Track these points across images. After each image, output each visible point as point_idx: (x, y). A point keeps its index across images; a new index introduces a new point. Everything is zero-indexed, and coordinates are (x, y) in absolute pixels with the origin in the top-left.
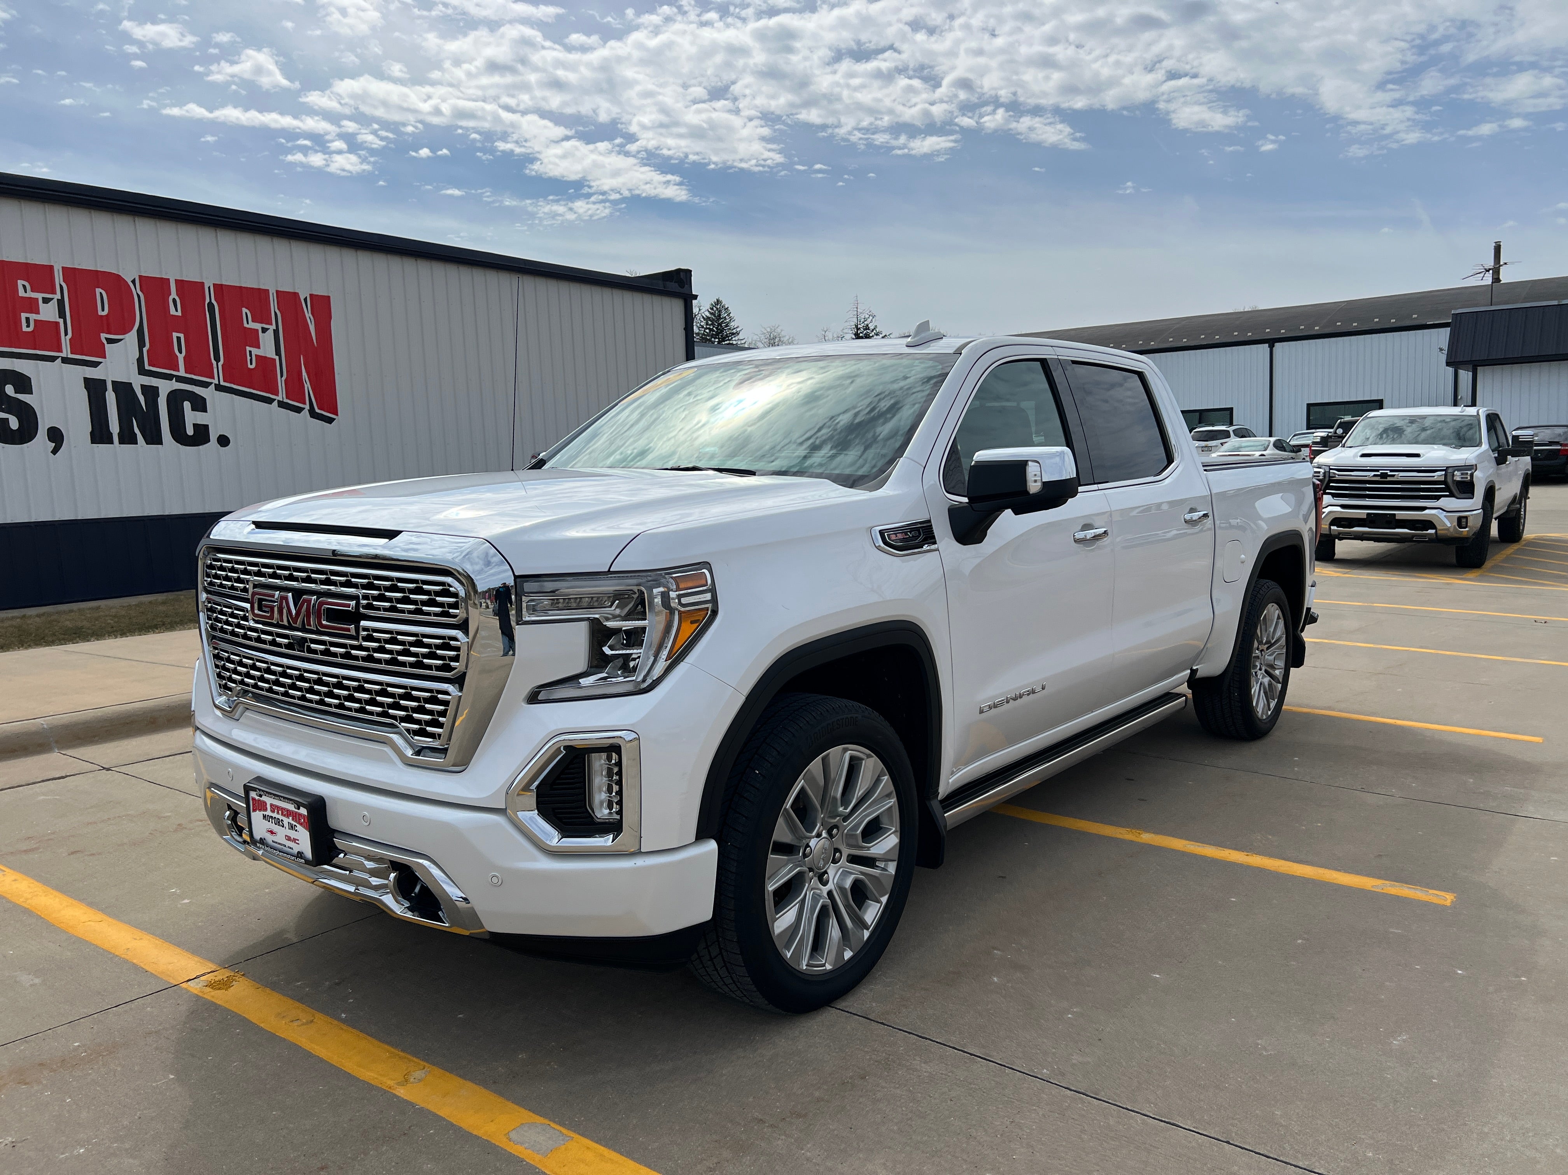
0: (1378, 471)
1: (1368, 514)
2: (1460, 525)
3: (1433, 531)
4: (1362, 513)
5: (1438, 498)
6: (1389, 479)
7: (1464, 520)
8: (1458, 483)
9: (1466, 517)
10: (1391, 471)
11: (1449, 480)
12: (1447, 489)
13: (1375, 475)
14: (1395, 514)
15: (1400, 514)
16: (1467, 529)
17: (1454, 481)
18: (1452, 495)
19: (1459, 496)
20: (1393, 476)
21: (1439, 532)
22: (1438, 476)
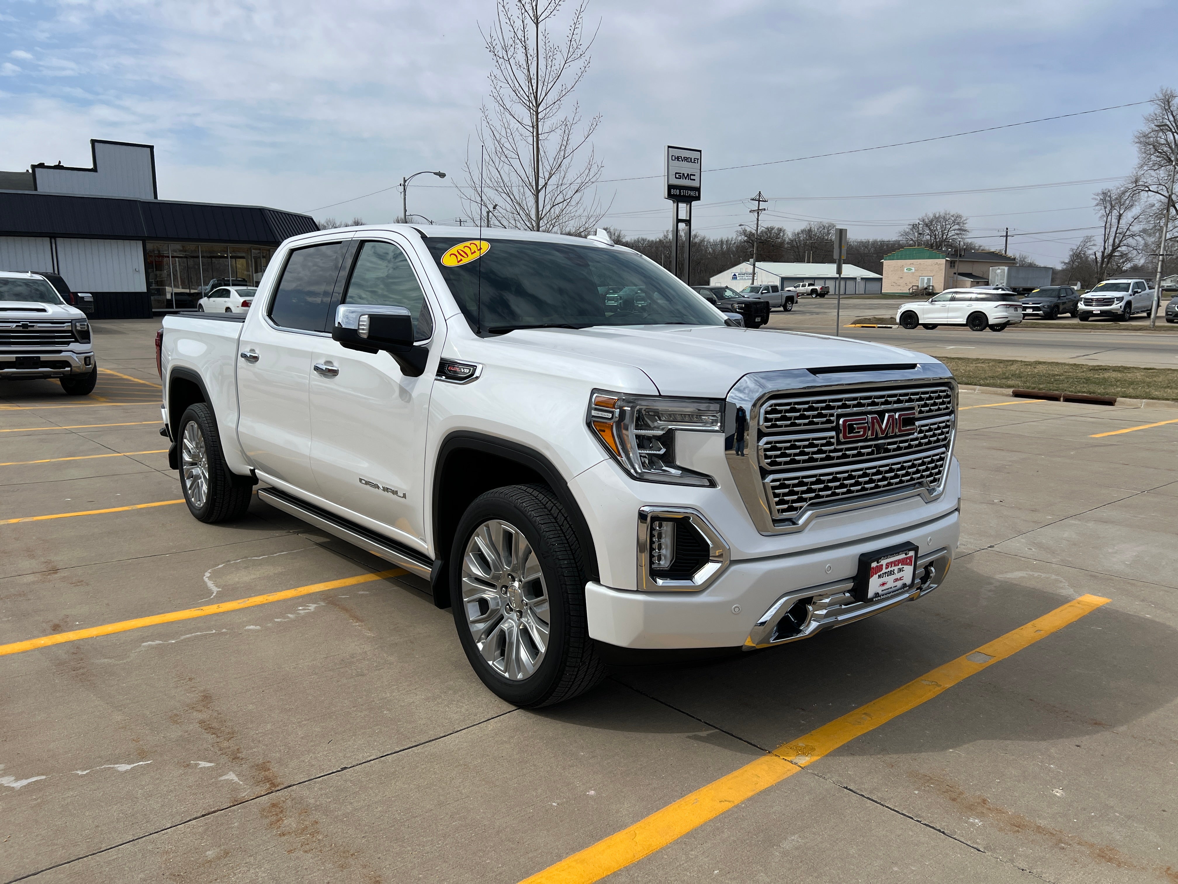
0: (19, 322)
1: (16, 357)
2: (86, 364)
3: (69, 369)
4: (12, 357)
5: (68, 343)
6: (30, 329)
7: (88, 359)
8: (79, 332)
9: (89, 357)
10: (30, 322)
11: (74, 330)
12: (73, 336)
13: (17, 326)
14: (39, 357)
15: (44, 357)
16: (90, 366)
17: (77, 330)
18: (76, 341)
19: (81, 342)
20: (33, 326)
21: (73, 369)
22: (66, 326)
